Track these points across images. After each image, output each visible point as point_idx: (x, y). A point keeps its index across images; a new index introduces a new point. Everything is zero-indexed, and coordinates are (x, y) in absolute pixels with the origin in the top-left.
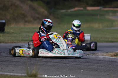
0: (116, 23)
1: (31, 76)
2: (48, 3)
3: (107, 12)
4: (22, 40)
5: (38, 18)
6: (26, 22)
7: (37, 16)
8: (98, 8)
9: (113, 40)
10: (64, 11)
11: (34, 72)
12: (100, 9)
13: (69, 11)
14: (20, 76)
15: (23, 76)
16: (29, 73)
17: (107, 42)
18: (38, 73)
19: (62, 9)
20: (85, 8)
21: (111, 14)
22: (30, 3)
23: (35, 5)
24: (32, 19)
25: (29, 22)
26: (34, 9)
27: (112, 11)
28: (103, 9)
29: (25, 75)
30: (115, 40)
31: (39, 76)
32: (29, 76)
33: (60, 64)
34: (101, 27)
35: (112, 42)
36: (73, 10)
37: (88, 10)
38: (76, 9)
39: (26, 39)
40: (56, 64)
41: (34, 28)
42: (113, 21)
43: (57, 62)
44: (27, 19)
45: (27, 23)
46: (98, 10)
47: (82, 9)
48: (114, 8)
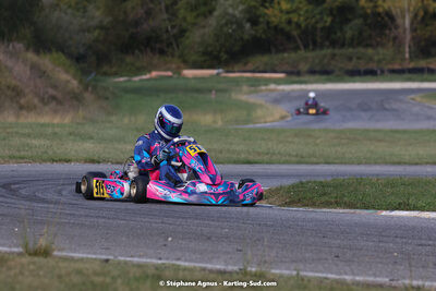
0: (259, 112)
1: (36, 253)
2: (79, 59)
3: (237, 82)
4: (12, 157)
5: (53, 98)
6: (21, 108)
7: (51, 92)
8: (215, 72)
9: (251, 158)
10: (122, 79)
11: (42, 242)
12: (218, 74)
13: (136, 79)
14: (6, 252)
15: (13, 253)
16: (31, 246)
17: (235, 162)
18: (54, 247)
19: (116, 74)
20: (178, 71)
21: (245, 88)
22: (31, 56)
23: (46, 61)
24: (36, 101)
25: (30, 108)
26: (43, 74)
27: (247, 78)
28: (225, 75)
29: (21, 250)
30: (257, 158)
31: (55, 253)
32: (30, 254)
33: (111, 221)
34: (220, 123)
35: (249, 162)
36: (148, 76)
37: (188, 78)
38: (154, 74)
39: (22, 153)
40: (101, 221)
41: (42, 125)
42: (250, 107)
43: (104, 217)
44: (23, 101)
45: (24, 112)
46: (212, 76)
47: (170, 73)
48: (253, 71)
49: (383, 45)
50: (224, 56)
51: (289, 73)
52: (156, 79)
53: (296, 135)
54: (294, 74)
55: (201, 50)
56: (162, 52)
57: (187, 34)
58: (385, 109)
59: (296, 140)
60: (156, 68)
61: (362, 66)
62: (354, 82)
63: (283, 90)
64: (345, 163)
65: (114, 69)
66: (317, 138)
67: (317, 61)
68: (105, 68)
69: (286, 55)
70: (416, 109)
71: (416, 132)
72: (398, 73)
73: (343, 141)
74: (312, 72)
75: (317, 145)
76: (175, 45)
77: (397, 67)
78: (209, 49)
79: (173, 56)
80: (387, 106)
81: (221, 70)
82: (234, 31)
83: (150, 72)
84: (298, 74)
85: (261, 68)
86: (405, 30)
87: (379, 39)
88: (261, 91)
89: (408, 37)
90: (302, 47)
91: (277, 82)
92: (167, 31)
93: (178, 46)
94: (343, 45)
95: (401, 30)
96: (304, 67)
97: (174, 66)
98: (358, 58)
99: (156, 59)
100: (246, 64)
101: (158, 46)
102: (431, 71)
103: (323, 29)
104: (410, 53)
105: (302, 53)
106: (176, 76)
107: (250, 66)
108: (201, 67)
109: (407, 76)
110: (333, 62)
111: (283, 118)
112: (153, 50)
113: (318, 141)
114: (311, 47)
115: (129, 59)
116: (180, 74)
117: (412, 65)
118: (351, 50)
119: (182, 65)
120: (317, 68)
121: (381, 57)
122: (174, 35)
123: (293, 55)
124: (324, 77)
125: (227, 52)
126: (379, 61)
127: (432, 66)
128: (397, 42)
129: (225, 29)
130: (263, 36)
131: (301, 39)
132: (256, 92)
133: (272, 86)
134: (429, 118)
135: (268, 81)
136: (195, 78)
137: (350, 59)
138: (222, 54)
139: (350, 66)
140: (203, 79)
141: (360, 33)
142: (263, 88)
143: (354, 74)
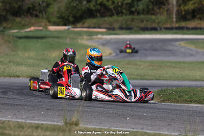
3: (80, 34)
8: (66, 28)
10: (15, 31)
12: (68, 29)
13: (22, 31)
19: (10, 28)
20: (46, 26)
21: (85, 37)
27: (86, 32)
28: (73, 29)
36: (27, 30)
37: (51, 31)
38: (32, 28)
46: (65, 30)
47: (41, 28)
48: (89, 28)
49: (161, 14)
50: (71, 19)
51: (109, 29)
52: (33, 31)
53: (128, 64)
54: (111, 29)
55: (58, 15)
56: (37, 16)
57: (51, 6)
58: (165, 50)
59: (129, 66)
60: (33, 25)
61: (149, 25)
62: (145, 34)
63: (106, 39)
64: (167, 80)
65: (9, 26)
66: (140, 66)
67: (124, 22)
68: (5, 25)
69: (106, 19)
70: (182, 50)
71: (191, 63)
72: (170, 29)
73: (155, 67)
74: (121, 28)
75: (142, 69)
76: (44, 12)
77: (168, 26)
78: (63, 15)
79: (43, 18)
80: (166, 48)
81: (70, 27)
82: (77, 5)
83: (30, 27)
84: (114, 29)
85: (92, 26)
86: (173, 5)
87: (158, 11)
88: (94, 39)
89: (175, 9)
90: (115, 14)
91: (102, 33)
92: (39, 4)
93: (45, 13)
94: (139, 13)
95: (171, 6)
96: (117, 25)
97: (43, 24)
98: (147, 21)
99: (33, 20)
100: (83, 23)
101: (35, 12)
102: (188, 29)
103: (126, 4)
104: (176, 18)
105: (115, 17)
106: (44, 30)
107: (86, 25)
108: (58, 25)
109: (175, 31)
110: (133, 23)
111: (110, 54)
112: (32, 15)
113: (142, 67)
114: (120, 15)
115: (18, 19)
116: (46, 29)
117: (177, 25)
118: (142, 16)
119: (48, 24)
120: (124, 26)
121: (160, 20)
122: (43, 7)
123: (111, 19)
124: (128, 31)
125: (73, 17)
126: (159, 23)
127: (188, 26)
128: (169, 12)
129: (72, 4)
130: (94, 8)
131: (115, 10)
132: (91, 39)
133: (100, 36)
134: (192, 55)
135: (97, 33)
136: (56, 31)
137: (142, 21)
138: (70, 18)
139: (142, 25)
140: (60, 31)
141: (147, 7)
142: (95, 37)
143: (145, 30)
